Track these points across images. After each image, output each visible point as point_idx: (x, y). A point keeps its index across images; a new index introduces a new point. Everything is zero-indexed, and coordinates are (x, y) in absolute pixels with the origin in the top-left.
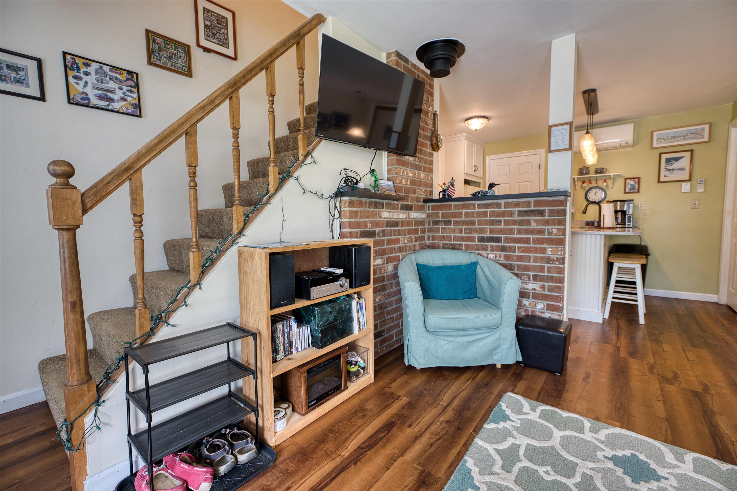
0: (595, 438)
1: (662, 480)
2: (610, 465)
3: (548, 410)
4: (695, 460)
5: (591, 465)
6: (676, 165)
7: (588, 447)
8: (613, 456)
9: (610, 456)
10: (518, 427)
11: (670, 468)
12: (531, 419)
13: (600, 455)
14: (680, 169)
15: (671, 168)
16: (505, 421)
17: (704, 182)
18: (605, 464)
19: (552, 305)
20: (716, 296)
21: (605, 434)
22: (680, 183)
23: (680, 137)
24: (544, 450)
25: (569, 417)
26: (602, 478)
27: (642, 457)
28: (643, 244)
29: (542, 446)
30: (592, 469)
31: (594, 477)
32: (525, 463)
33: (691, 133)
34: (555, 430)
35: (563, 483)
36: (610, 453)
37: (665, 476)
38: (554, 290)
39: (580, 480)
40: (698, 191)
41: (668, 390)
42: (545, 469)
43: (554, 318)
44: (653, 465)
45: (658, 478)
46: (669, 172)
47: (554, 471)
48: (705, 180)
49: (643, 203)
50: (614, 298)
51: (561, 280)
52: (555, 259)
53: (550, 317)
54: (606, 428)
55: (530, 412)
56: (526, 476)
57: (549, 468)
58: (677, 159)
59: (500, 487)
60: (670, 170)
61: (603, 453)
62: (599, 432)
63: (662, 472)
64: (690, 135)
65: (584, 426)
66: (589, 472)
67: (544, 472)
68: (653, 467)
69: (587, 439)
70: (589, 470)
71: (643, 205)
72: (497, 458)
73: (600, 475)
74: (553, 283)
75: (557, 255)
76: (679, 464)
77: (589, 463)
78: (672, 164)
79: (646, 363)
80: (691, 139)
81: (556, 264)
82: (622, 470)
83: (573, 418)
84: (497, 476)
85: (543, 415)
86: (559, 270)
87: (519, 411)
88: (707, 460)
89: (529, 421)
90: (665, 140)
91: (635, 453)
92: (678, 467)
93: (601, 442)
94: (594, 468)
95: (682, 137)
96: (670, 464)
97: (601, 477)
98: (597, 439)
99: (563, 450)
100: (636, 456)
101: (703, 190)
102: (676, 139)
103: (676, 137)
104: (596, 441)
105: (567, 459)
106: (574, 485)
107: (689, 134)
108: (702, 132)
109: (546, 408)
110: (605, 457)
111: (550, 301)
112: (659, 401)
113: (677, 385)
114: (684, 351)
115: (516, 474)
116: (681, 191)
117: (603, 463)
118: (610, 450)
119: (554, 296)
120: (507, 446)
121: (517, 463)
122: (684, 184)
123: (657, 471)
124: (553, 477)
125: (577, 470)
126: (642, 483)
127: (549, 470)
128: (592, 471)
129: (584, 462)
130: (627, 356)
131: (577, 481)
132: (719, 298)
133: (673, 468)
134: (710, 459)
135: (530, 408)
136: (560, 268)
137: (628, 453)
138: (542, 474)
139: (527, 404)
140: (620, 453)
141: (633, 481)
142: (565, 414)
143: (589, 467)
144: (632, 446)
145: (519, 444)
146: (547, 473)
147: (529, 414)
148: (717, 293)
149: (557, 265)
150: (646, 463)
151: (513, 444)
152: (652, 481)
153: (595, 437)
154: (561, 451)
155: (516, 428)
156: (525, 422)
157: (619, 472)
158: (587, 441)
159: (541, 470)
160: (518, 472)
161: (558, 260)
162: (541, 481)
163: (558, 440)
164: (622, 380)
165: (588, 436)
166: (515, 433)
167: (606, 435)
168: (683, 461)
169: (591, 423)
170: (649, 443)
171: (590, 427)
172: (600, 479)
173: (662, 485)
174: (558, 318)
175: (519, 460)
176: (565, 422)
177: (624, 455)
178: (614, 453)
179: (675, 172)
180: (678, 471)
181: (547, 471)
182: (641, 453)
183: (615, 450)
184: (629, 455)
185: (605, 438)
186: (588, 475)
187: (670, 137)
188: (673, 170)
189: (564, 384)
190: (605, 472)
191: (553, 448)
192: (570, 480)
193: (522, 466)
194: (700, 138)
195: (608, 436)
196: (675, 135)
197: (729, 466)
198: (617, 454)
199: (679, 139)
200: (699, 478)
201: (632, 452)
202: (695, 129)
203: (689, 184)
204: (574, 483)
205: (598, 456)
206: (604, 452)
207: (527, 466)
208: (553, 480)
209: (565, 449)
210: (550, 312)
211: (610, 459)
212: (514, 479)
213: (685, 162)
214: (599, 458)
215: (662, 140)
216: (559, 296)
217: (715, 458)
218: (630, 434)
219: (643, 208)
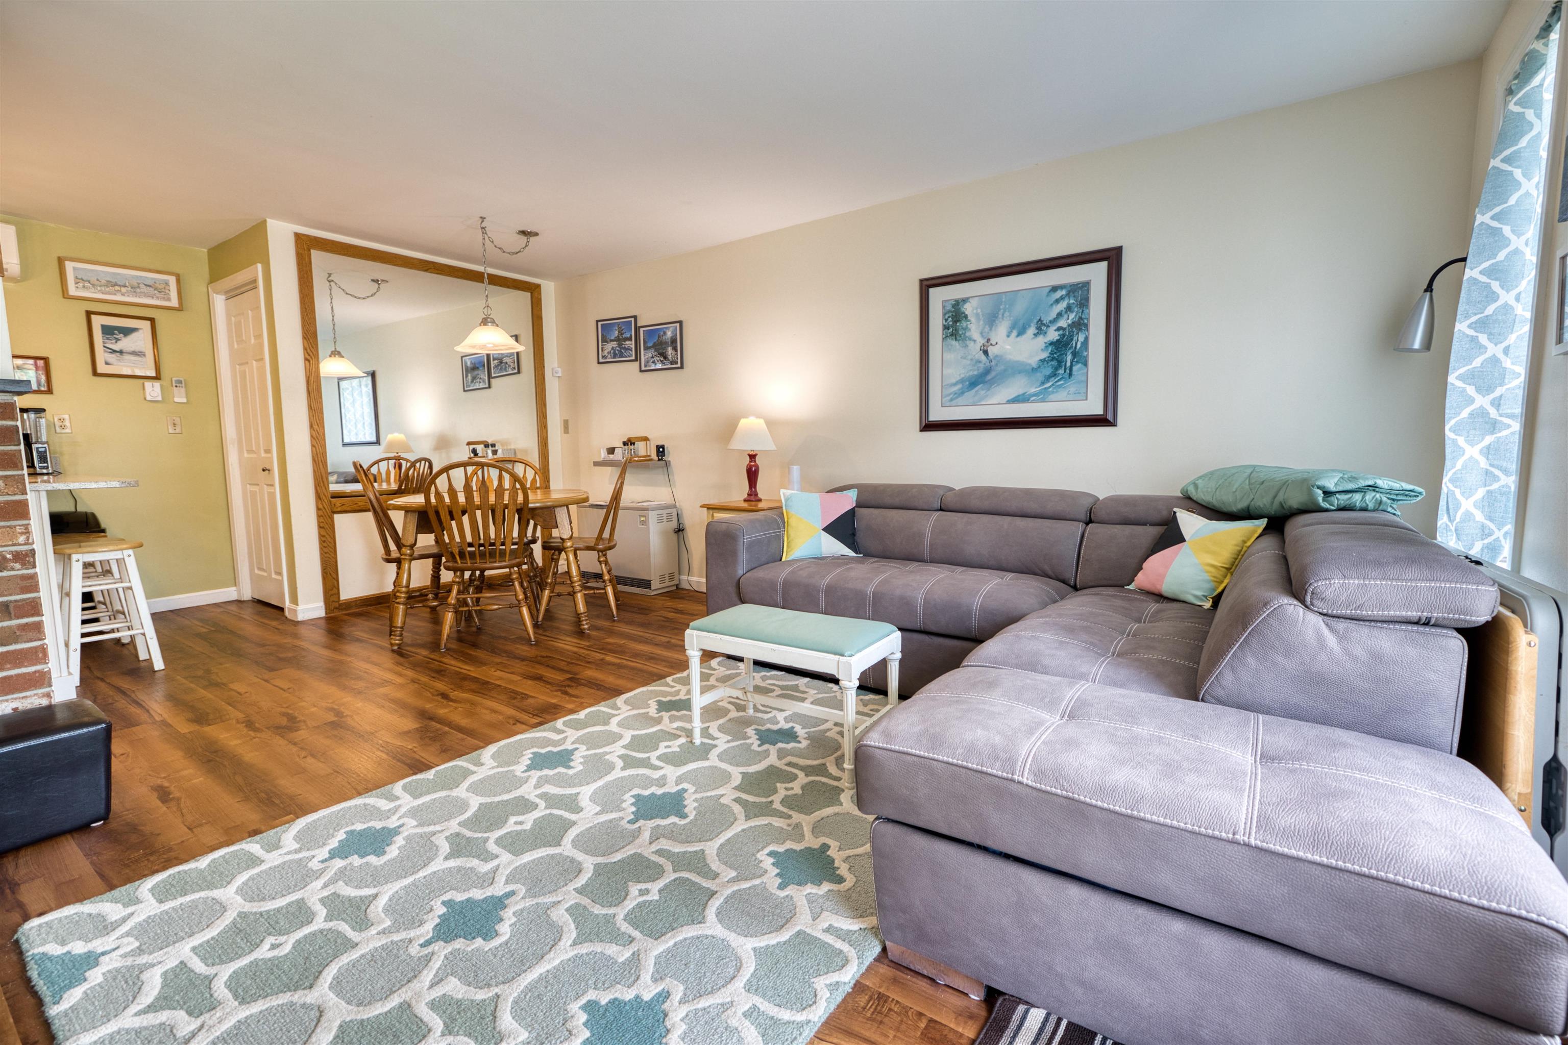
0: (285, 854)
1: (401, 829)
2: (339, 863)
3: (163, 881)
4: (405, 788)
5: (319, 883)
6: (125, 343)
7: (290, 870)
8: (330, 853)
9: (327, 856)
10: (138, 948)
11: (394, 813)
12: (149, 917)
13: (314, 865)
14: (134, 353)
15: (116, 347)
16: (97, 964)
17: (183, 385)
18: (333, 867)
19: (18, 675)
20: (234, 588)
21: (291, 839)
22: (141, 381)
23: (125, 286)
24: (235, 929)
25: (213, 861)
26: (346, 884)
27: (359, 827)
28: (81, 508)
29: (222, 928)
30: (325, 886)
31: (338, 892)
32: (226, 972)
33: (146, 285)
34: (216, 893)
35: (310, 933)
36: (324, 853)
37: (398, 824)
38: (20, 636)
39: (325, 911)
40: (176, 400)
41: (301, 739)
42: (266, 945)
43: (29, 706)
44: (378, 825)
45: (395, 832)
46: (113, 355)
47: (280, 934)
48: (185, 380)
49: (66, 417)
50: (84, 635)
51: (34, 608)
52: (9, 556)
53: (15, 710)
54: (284, 832)
55: (130, 910)
56: (249, 982)
57: (270, 940)
58: (127, 331)
59: (228, 1035)
60: (114, 351)
61: (315, 860)
62: (281, 844)
63: (392, 823)
64: (144, 289)
65: (252, 854)
66: (325, 893)
67: (269, 950)
68: (381, 826)
69: (276, 863)
70: (324, 891)
71: (67, 423)
72: (164, 1016)
73: (341, 883)
74: (11, 619)
75: (14, 545)
76: (398, 803)
77: (314, 883)
78: (117, 340)
79: (234, 721)
80: (147, 295)
81: (13, 569)
82: (356, 856)
83: (223, 857)
84: (204, 1030)
85: (161, 894)
86: (25, 583)
87: (104, 927)
88: (413, 780)
89: (149, 924)
90: (93, 285)
91: (348, 829)
92: (400, 806)
93: (296, 851)
94: (325, 884)
95: (130, 289)
96: (389, 810)
97: (343, 884)
98: (289, 853)
99: (262, 903)
100: (352, 832)
101: (184, 400)
102: (117, 288)
103: (116, 284)
104: (290, 856)
105: (282, 908)
106: (325, 921)
107: (142, 286)
108: (165, 288)
109: (154, 882)
110: (322, 862)
111: (9, 669)
112: (305, 757)
113: (304, 727)
114: (267, 681)
115: (230, 996)
116: (145, 399)
117: (329, 869)
118: (320, 849)
119: (21, 651)
120: (159, 987)
121: (212, 986)
122: (148, 384)
123: (388, 826)
124: (288, 943)
125: (309, 904)
126: (387, 849)
127: (273, 942)
128: (328, 889)
129: (306, 889)
130: (195, 727)
131: (324, 915)
132: (239, 591)
133: (396, 811)
134: (414, 777)
135: (120, 906)
136: (24, 578)
137: (341, 835)
138: (270, 955)
139: (108, 904)
140: (334, 843)
141: (378, 856)
142: (203, 862)
143: (319, 887)
144: (338, 825)
145: (177, 962)
146: (274, 947)
147: (133, 914)
148: (235, 583)
149: (18, 570)
150: (369, 828)
151: (165, 974)
152: (395, 839)
153: (283, 852)
154: (260, 907)
155: (140, 951)
156: (140, 931)
157: (356, 860)
158: (278, 866)
159: (264, 952)
160: (230, 990)
161: (18, 557)
162: (280, 962)
163: (239, 899)
164: (226, 763)
165: (273, 859)
166: (144, 959)
167: (294, 839)
168: (398, 798)
169: (257, 843)
170: (350, 808)
171: (262, 847)
172: (346, 887)
173: (406, 834)
174: (44, 702)
175: (209, 980)
176: (214, 872)
177: (339, 842)
178: (327, 848)
179: (127, 357)
180: (403, 810)
181: (272, 945)
182: (353, 824)
183: (324, 844)
184: (345, 836)
185: (298, 843)
186: (327, 897)
187: (103, 282)
188: (121, 352)
189: (134, 828)
190: (341, 874)
191: (243, 915)
192: (314, 922)
193: (225, 978)
194: (164, 299)
195: (297, 838)
196: (114, 281)
197: (433, 771)
198: (332, 847)
199: (124, 290)
200: (424, 801)
201: (342, 831)
202: (152, 279)
203: (157, 384)
204: (323, 920)
205: (315, 868)
206: (315, 858)
207: (234, 972)
208: (294, 944)
209: (263, 899)
210: (15, 696)
211: (331, 858)
212: (236, 1003)
213: (141, 340)
214: (318, 868)
215: (87, 284)
216: (36, 648)
217: (415, 774)
218: (321, 815)
219: (68, 431)
